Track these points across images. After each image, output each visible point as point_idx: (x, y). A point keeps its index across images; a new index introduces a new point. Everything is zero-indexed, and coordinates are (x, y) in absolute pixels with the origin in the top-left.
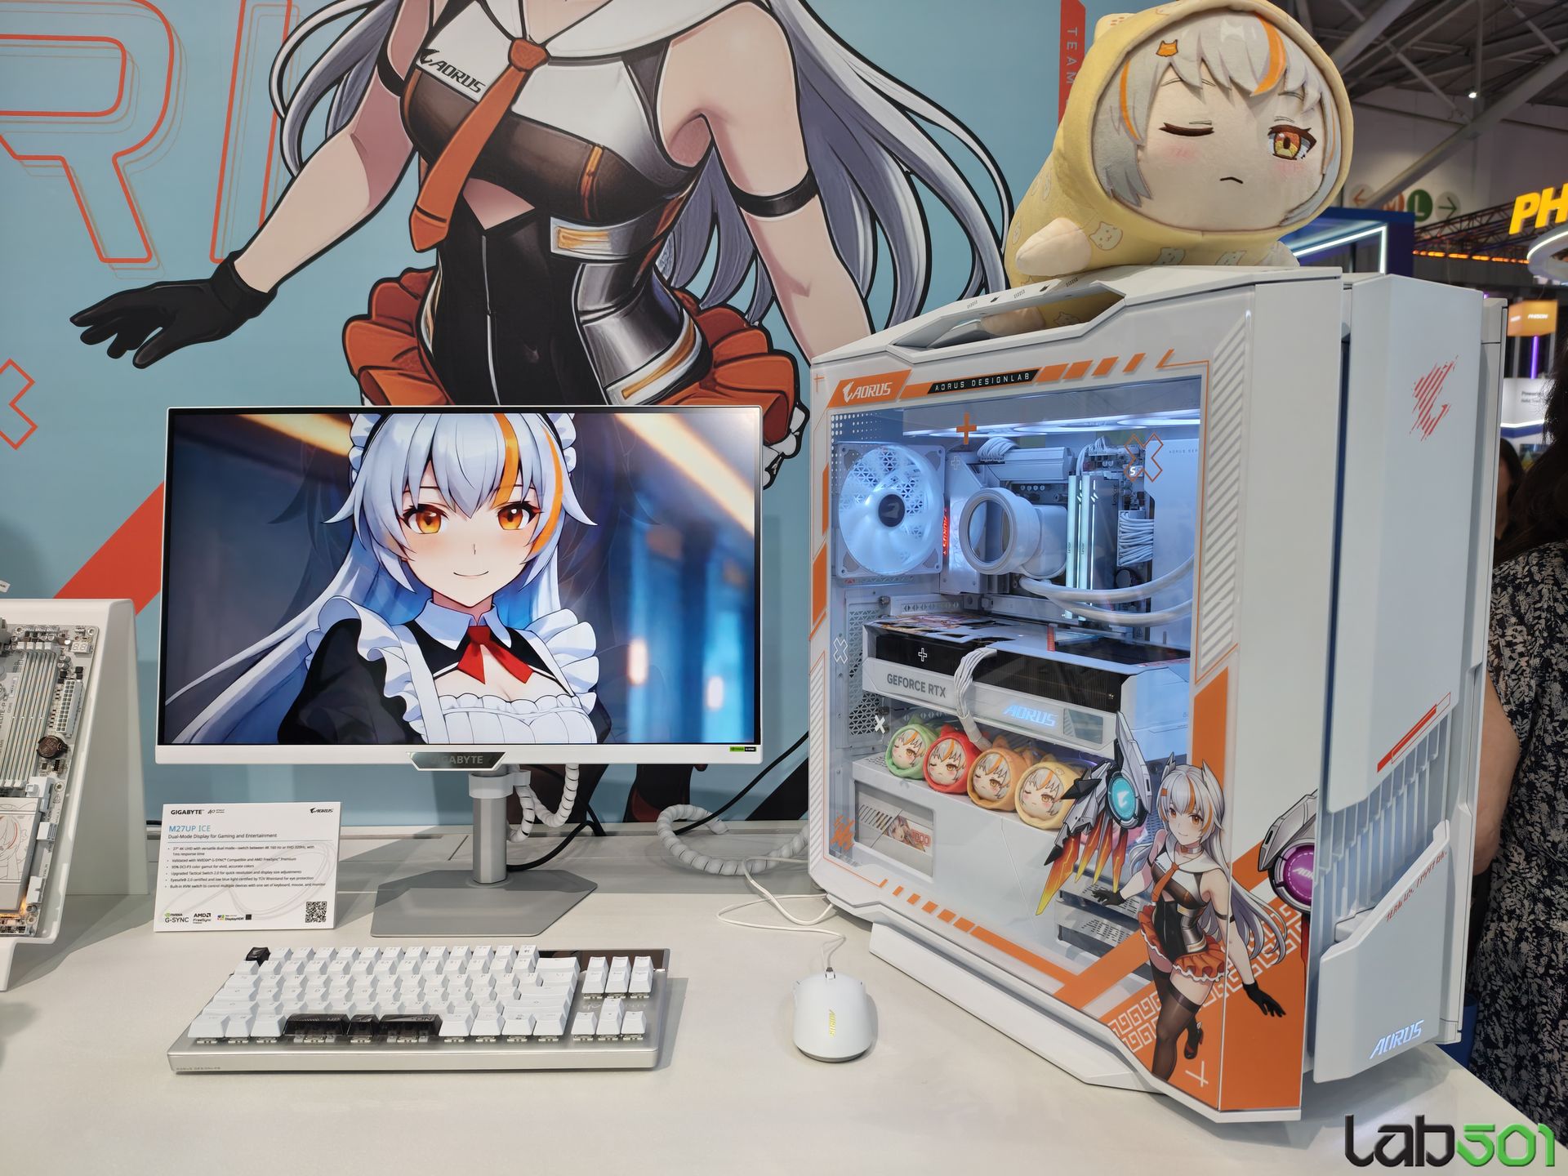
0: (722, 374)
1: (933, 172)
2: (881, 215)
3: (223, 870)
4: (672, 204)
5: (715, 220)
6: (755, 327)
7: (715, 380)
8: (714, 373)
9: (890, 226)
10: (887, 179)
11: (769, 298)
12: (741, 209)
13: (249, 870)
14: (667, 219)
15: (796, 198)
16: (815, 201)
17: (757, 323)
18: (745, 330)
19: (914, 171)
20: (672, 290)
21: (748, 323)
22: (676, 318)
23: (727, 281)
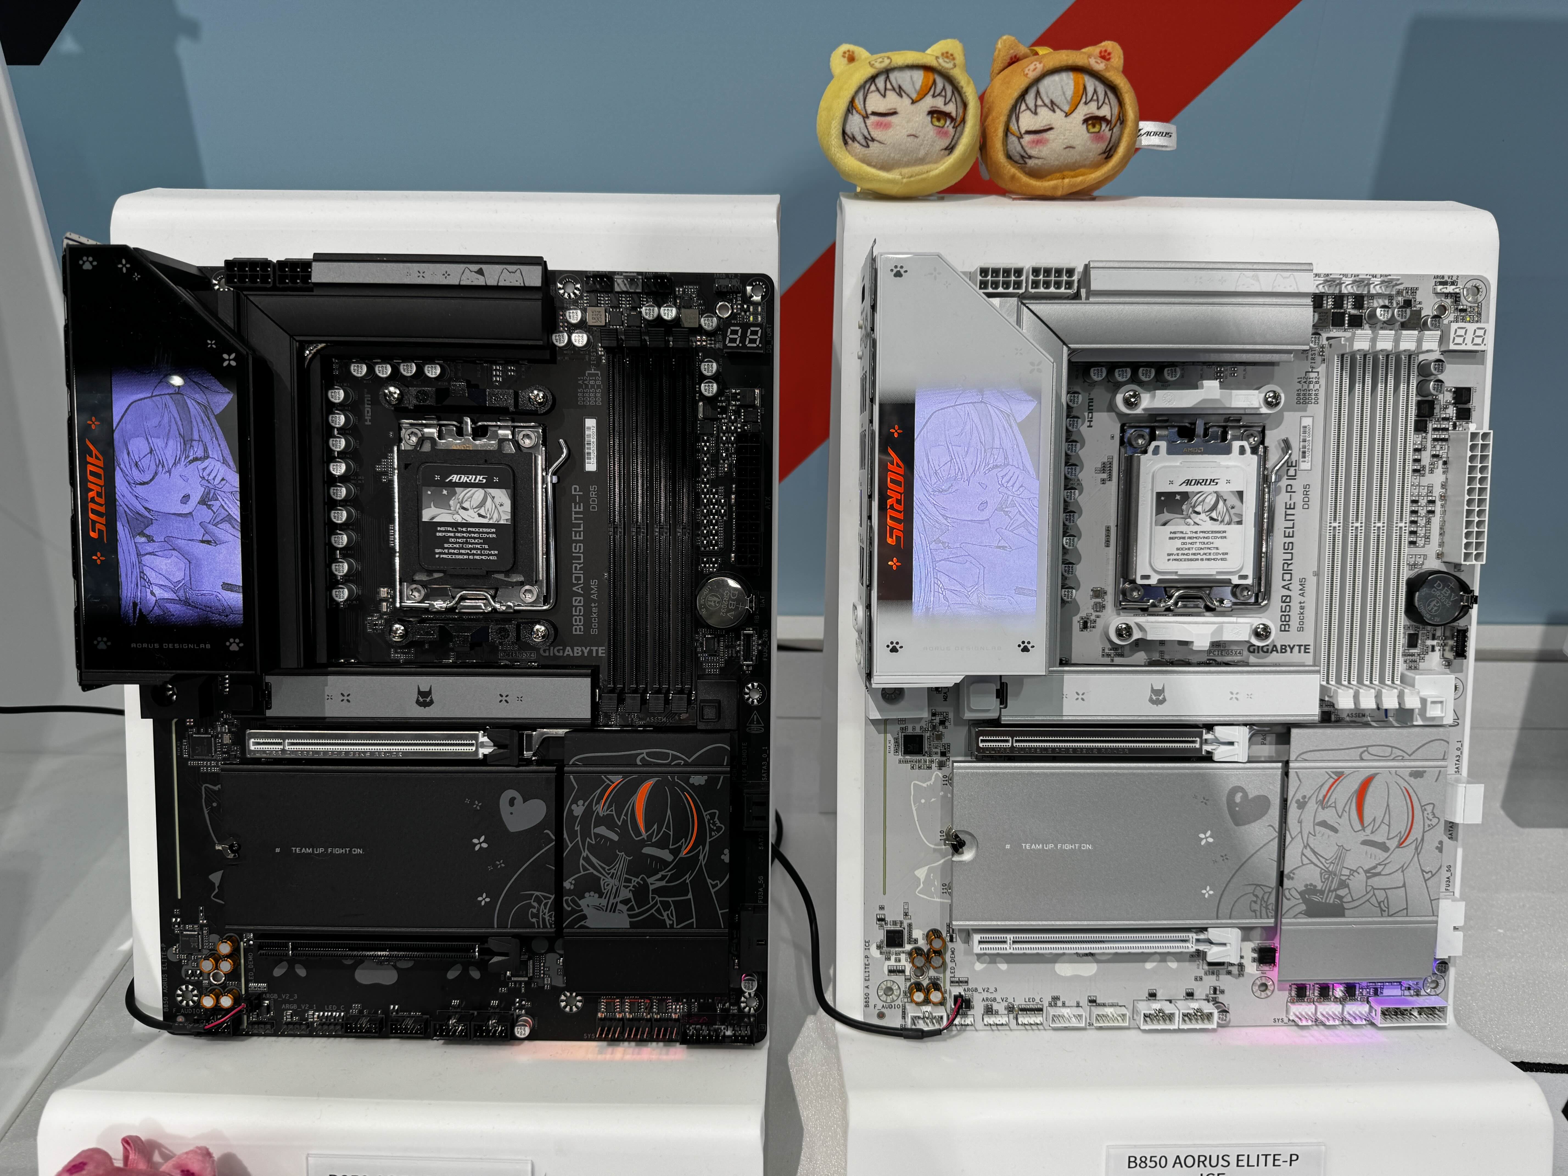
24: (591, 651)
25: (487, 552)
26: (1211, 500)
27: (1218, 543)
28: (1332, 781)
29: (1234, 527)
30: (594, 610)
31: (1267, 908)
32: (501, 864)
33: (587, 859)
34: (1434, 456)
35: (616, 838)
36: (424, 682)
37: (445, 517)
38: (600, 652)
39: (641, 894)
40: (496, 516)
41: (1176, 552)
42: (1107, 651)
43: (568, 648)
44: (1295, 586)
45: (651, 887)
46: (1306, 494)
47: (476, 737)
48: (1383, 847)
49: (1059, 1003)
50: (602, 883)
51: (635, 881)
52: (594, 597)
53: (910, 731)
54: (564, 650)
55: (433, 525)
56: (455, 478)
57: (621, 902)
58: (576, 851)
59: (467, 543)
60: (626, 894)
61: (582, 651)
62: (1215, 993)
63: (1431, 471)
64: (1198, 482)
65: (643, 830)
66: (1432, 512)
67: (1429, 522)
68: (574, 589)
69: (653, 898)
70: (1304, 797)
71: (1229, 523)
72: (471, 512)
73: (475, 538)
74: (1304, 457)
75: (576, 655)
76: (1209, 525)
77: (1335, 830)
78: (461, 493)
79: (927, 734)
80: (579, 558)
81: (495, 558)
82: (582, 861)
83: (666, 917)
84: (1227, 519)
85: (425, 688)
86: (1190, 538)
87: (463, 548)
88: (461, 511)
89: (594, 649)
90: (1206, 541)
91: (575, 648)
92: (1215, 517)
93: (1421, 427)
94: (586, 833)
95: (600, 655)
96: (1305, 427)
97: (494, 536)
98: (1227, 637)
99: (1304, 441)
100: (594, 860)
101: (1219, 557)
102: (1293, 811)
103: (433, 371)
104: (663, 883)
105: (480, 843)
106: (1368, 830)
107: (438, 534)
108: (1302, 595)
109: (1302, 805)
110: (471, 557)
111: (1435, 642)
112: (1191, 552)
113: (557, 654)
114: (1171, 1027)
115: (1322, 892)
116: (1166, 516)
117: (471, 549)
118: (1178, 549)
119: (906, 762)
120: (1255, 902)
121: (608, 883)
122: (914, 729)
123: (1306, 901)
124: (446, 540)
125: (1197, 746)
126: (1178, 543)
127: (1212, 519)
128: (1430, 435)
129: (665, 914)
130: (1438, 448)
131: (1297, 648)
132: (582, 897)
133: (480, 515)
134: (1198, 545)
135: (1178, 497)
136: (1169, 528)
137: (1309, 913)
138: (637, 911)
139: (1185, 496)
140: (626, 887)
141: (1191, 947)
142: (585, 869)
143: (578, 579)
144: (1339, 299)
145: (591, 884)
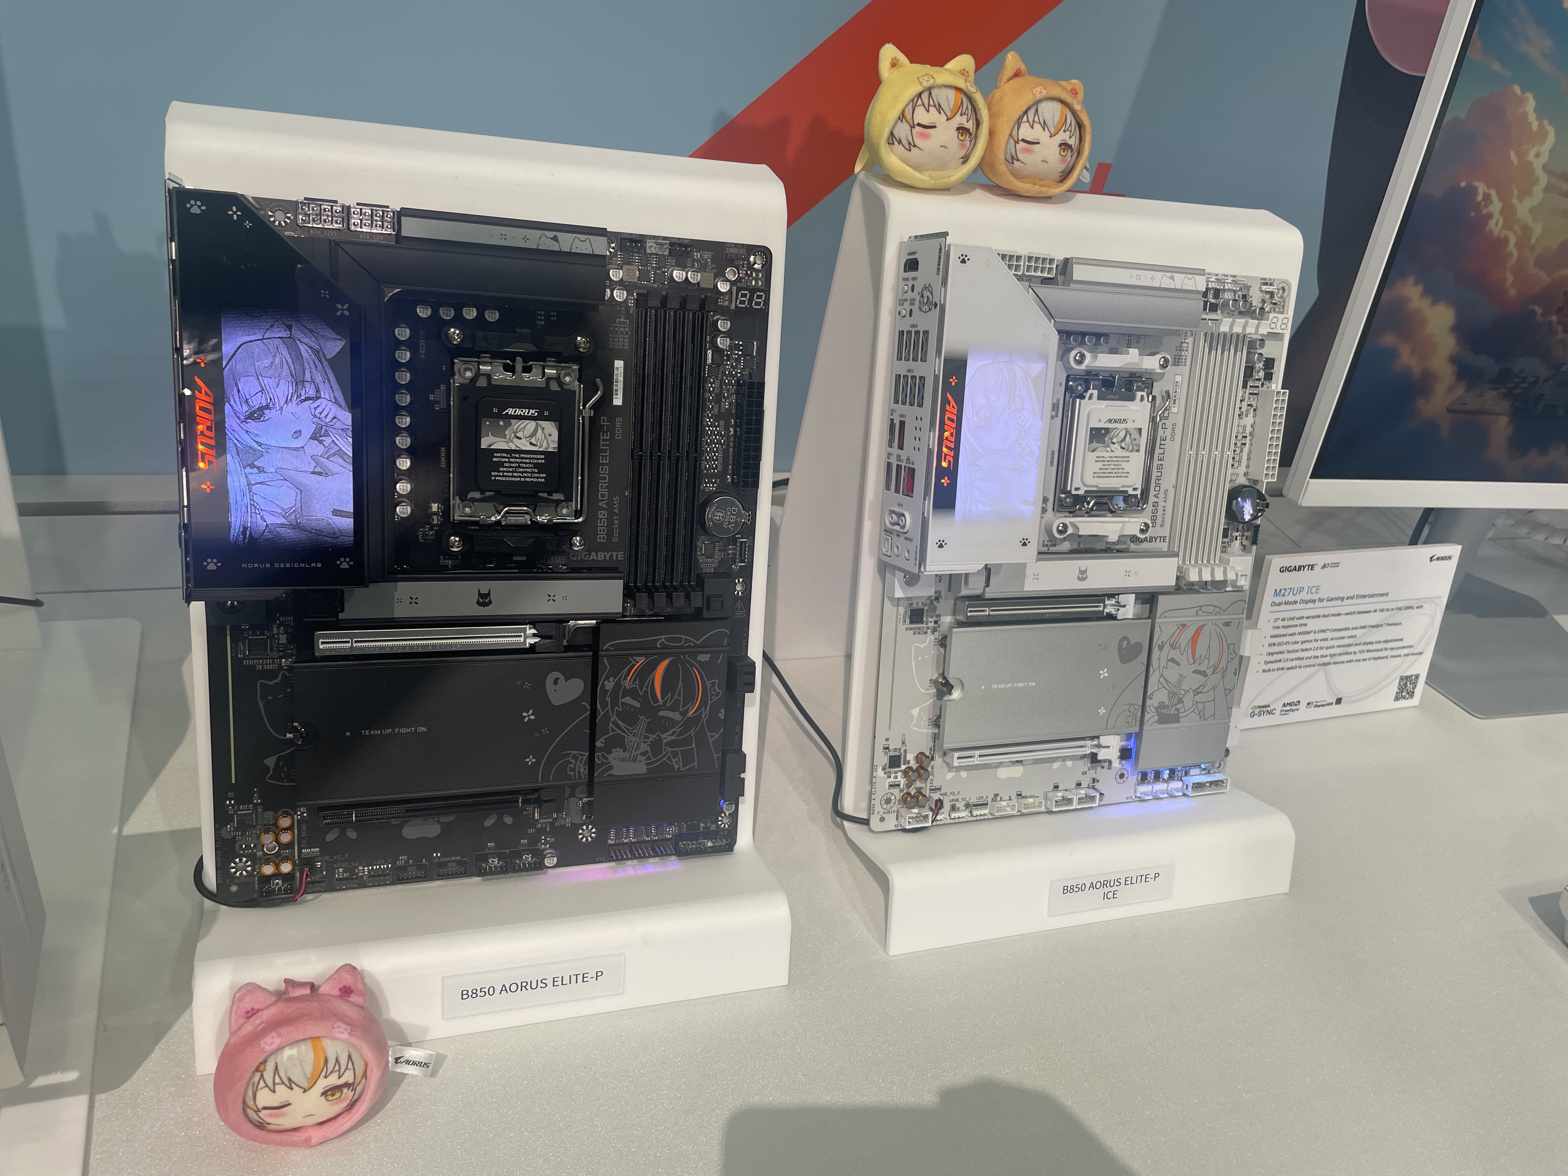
3: (1323, 644)
13: (1351, 641)
24: (612, 556)
25: (537, 475)
26: (1122, 434)
27: (1124, 465)
28: (1179, 630)
29: (1134, 453)
30: (616, 522)
31: (1136, 720)
33: (615, 723)
34: (1249, 405)
35: (638, 705)
36: (484, 586)
37: (500, 445)
38: (619, 556)
39: (656, 747)
40: (545, 445)
41: (1099, 471)
42: (1046, 543)
43: (593, 553)
44: (1162, 495)
45: (665, 741)
46: (1173, 430)
47: (524, 631)
48: (1204, 674)
49: (998, 799)
50: (626, 740)
51: (652, 737)
52: (616, 511)
53: (915, 606)
54: (590, 555)
55: (491, 452)
56: (511, 411)
57: (640, 754)
58: (607, 716)
59: (519, 467)
60: (644, 747)
61: (605, 556)
62: (1094, 782)
63: (1247, 416)
64: (1116, 421)
65: (659, 697)
66: (1245, 444)
67: (1242, 451)
68: (600, 504)
69: (665, 749)
70: (1163, 642)
71: (1131, 451)
72: (524, 440)
73: (526, 463)
74: (1174, 404)
75: (599, 559)
76: (1119, 452)
77: (1179, 664)
78: (516, 424)
79: (926, 608)
80: (605, 478)
81: (543, 480)
82: (611, 725)
83: (674, 763)
84: (1131, 448)
85: (484, 591)
86: (1108, 461)
87: (515, 472)
88: (515, 440)
89: (615, 554)
90: (1117, 463)
91: (599, 553)
92: (1124, 446)
94: (615, 702)
95: (619, 559)
96: (1177, 382)
97: (543, 461)
98: (1126, 532)
99: (1176, 392)
100: (621, 723)
101: (1124, 475)
102: (1156, 652)
103: (492, 316)
104: (674, 738)
105: (531, 717)
106: (1197, 663)
107: (494, 459)
108: (1165, 501)
109: (1161, 648)
110: (523, 479)
111: (1237, 534)
112: (1107, 471)
113: (584, 559)
114: (1071, 808)
115: (1168, 707)
116: (1094, 445)
117: (522, 473)
118: (1100, 469)
119: (911, 629)
120: (1129, 716)
121: (631, 740)
122: (917, 604)
123: (1159, 714)
124: (501, 464)
125: (1101, 609)
126: (1100, 465)
127: (1122, 448)
128: (1248, 391)
129: (674, 760)
130: (1252, 399)
131: (1159, 539)
132: (610, 752)
133: (531, 444)
134: (1112, 467)
135: (1103, 432)
136: (1096, 454)
137: (1160, 722)
138: (653, 760)
139: (1107, 430)
140: (645, 742)
141: (1088, 751)
142: (613, 730)
143: (604, 496)
145: (618, 742)
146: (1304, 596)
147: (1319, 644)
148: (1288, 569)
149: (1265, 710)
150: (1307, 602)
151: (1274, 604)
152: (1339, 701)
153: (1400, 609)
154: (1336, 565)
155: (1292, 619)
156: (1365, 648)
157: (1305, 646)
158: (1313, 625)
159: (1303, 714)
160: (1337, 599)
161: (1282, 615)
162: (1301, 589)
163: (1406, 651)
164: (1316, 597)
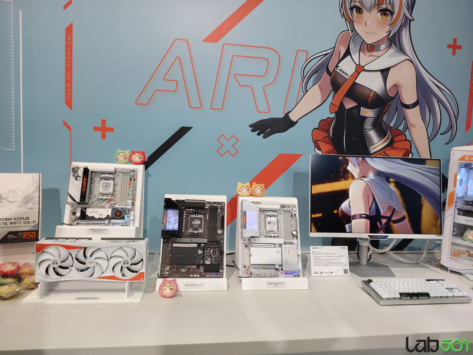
0: (395, 145)
1: (443, 101)
2: (432, 110)
3: (325, 262)
4: (387, 106)
5: (397, 109)
6: (403, 134)
7: (393, 146)
8: (393, 145)
9: (433, 113)
10: (433, 102)
11: (407, 128)
12: (403, 107)
13: (330, 262)
14: (386, 108)
15: (414, 105)
16: (418, 106)
17: (404, 133)
18: (401, 135)
19: (439, 101)
20: (386, 125)
21: (402, 133)
22: (386, 132)
23: (398, 123)
26: (273, 223)
28: (286, 250)
30: (208, 233)
31: (281, 263)
32: (198, 257)
35: (209, 255)
36: (191, 239)
37: (194, 223)
38: (208, 236)
39: (211, 260)
40: (199, 223)
42: (264, 237)
44: (281, 232)
46: (282, 223)
47: (196, 245)
49: (261, 274)
51: (211, 259)
52: (208, 231)
53: (246, 245)
55: (193, 224)
56: (195, 220)
58: (205, 256)
60: (210, 260)
62: (277, 273)
63: (293, 221)
65: (212, 254)
66: (293, 225)
71: (275, 225)
72: (196, 223)
73: (196, 225)
74: (281, 220)
75: (205, 237)
76: (273, 225)
77: (287, 255)
79: (248, 245)
80: (206, 228)
81: (198, 227)
86: (271, 226)
90: (273, 227)
93: (291, 217)
94: (206, 254)
96: (281, 217)
97: (198, 225)
98: (275, 235)
100: (207, 257)
101: (274, 229)
102: (282, 252)
103: (194, 210)
104: (214, 259)
105: (196, 255)
106: (290, 255)
110: (196, 227)
111: (295, 237)
114: (273, 276)
116: (269, 224)
119: (246, 248)
121: (208, 259)
123: (285, 262)
125: (273, 246)
129: (214, 262)
130: (293, 219)
132: (206, 261)
138: (211, 262)
139: (270, 222)
143: (206, 230)
144: (283, 206)
145: (206, 259)
146: (318, 253)
147: (324, 262)
148: (313, 248)
149: (316, 273)
150: (319, 254)
151: (313, 254)
152: (332, 273)
153: (339, 256)
154: (323, 248)
155: (317, 257)
156: (334, 263)
157: (321, 262)
158: (321, 258)
159: (324, 274)
160: (325, 254)
161: (315, 256)
162: (317, 252)
163: (343, 264)
164: (321, 253)
